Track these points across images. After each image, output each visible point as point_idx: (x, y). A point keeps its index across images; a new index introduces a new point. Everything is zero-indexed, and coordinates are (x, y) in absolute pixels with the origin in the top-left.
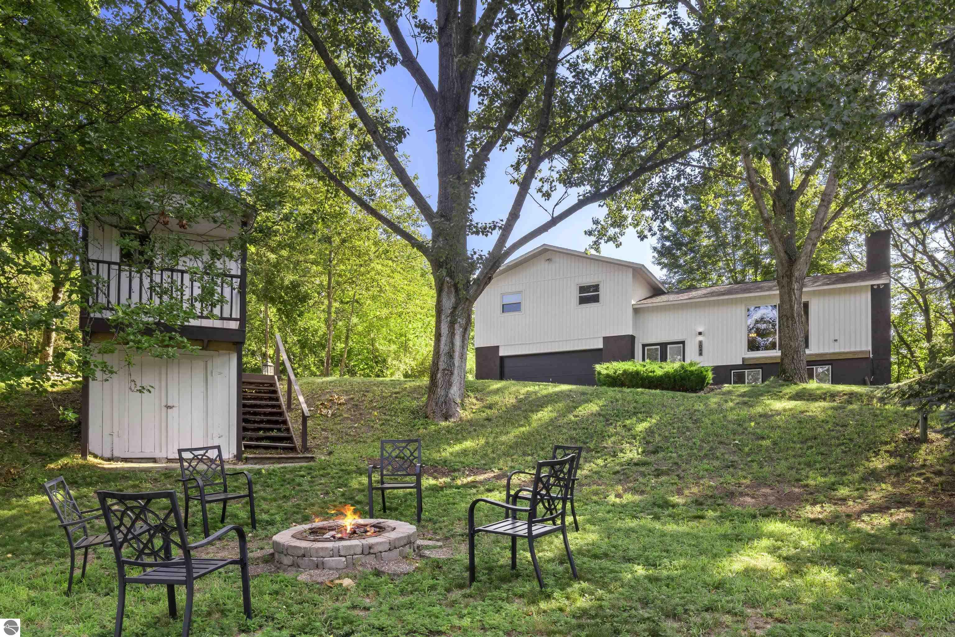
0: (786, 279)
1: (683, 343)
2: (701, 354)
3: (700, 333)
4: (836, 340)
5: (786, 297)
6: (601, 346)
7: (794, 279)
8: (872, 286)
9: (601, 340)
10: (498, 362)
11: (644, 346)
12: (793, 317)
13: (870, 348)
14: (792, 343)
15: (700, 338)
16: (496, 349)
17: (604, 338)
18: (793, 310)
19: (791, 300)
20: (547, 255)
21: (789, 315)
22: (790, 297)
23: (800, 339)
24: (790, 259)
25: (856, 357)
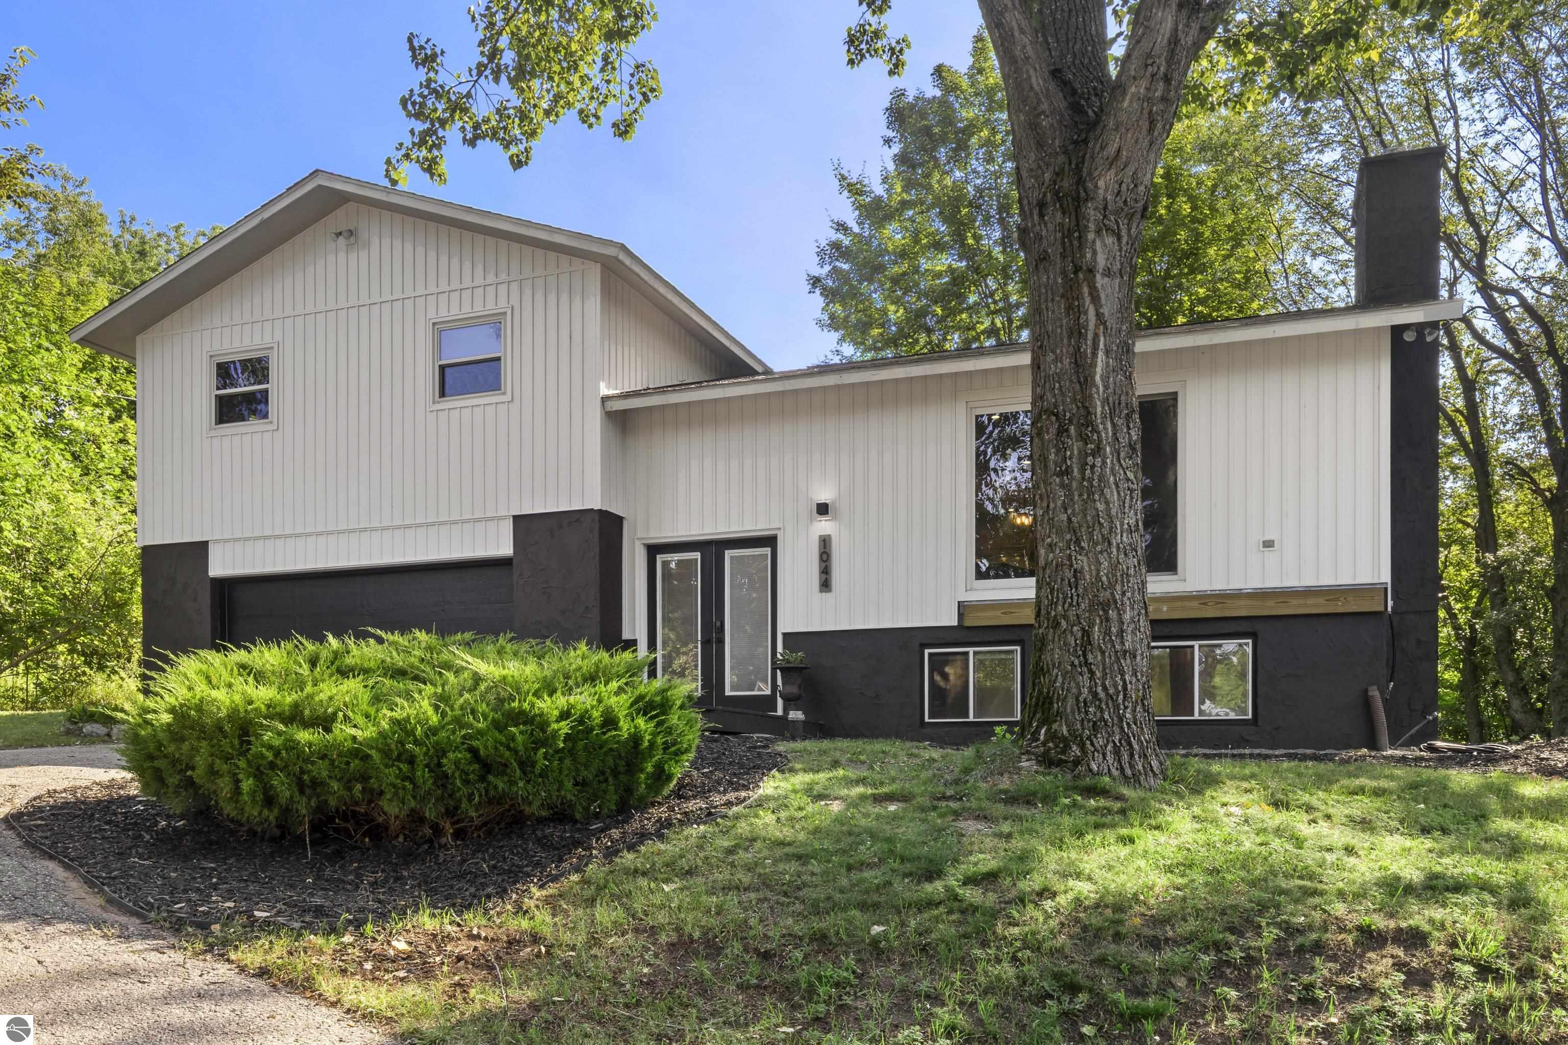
0: (1054, 216)
1: (770, 541)
2: (826, 585)
3: (823, 509)
4: (1268, 544)
5: (1056, 310)
6: (506, 549)
7: (1092, 213)
8: (1397, 331)
9: (507, 530)
10: (205, 598)
11: (653, 550)
12: (1087, 421)
13: (1385, 576)
14: (1082, 562)
15: (824, 526)
16: (200, 550)
17: (516, 518)
18: (1086, 382)
19: (1077, 332)
20: (340, 218)
21: (1070, 409)
22: (1074, 310)
23: (1121, 538)
24: (1076, 109)
25: (1340, 607)
